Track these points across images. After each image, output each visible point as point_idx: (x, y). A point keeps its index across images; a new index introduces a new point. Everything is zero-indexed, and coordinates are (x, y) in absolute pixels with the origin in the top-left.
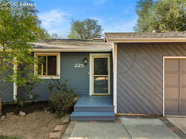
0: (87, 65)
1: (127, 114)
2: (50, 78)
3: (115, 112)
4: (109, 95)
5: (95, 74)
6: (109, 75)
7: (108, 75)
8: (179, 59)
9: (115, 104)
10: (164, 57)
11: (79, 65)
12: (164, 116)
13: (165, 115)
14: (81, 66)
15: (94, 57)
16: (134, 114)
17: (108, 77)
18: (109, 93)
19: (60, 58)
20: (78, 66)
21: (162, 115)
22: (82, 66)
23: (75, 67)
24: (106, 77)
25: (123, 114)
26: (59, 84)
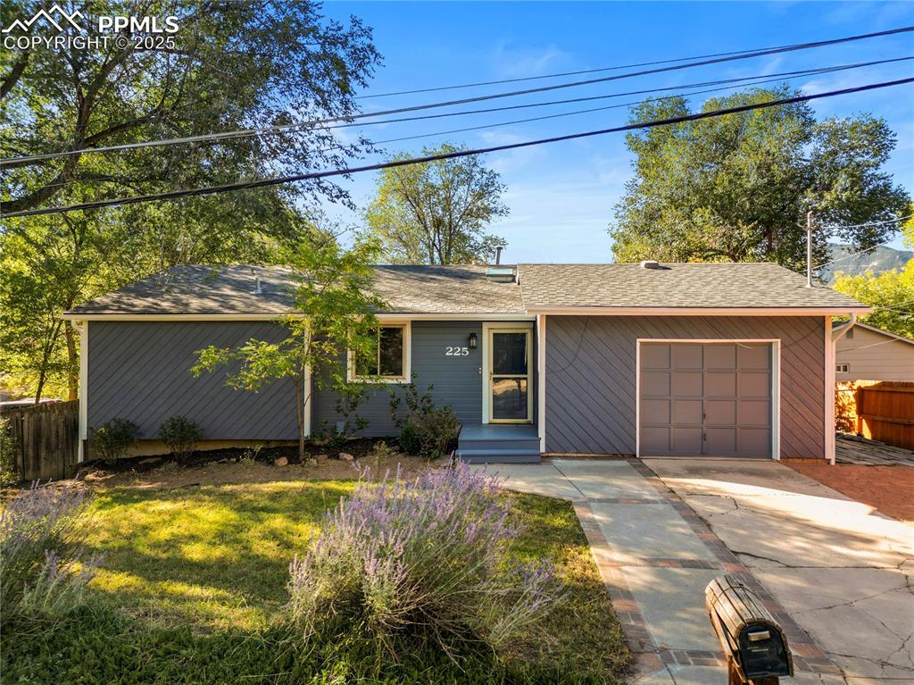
0: (476, 350)
1: (567, 454)
2: (395, 382)
3: (543, 449)
4: (529, 423)
5: (496, 371)
6: (530, 375)
7: (526, 374)
8: (670, 344)
9: (542, 433)
10: (638, 340)
11: (456, 351)
12: (638, 456)
13: (640, 455)
14: (461, 352)
15: (492, 332)
16: (580, 453)
17: (526, 379)
18: (530, 418)
19: (412, 334)
20: (453, 352)
21: (635, 456)
22: (465, 353)
23: (447, 354)
24: (518, 380)
25: (557, 455)
26: (415, 394)
